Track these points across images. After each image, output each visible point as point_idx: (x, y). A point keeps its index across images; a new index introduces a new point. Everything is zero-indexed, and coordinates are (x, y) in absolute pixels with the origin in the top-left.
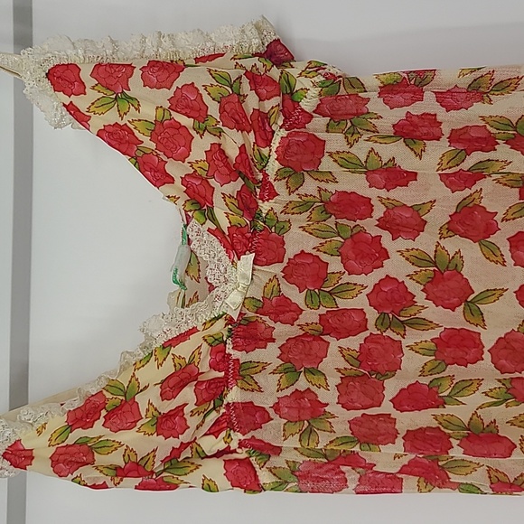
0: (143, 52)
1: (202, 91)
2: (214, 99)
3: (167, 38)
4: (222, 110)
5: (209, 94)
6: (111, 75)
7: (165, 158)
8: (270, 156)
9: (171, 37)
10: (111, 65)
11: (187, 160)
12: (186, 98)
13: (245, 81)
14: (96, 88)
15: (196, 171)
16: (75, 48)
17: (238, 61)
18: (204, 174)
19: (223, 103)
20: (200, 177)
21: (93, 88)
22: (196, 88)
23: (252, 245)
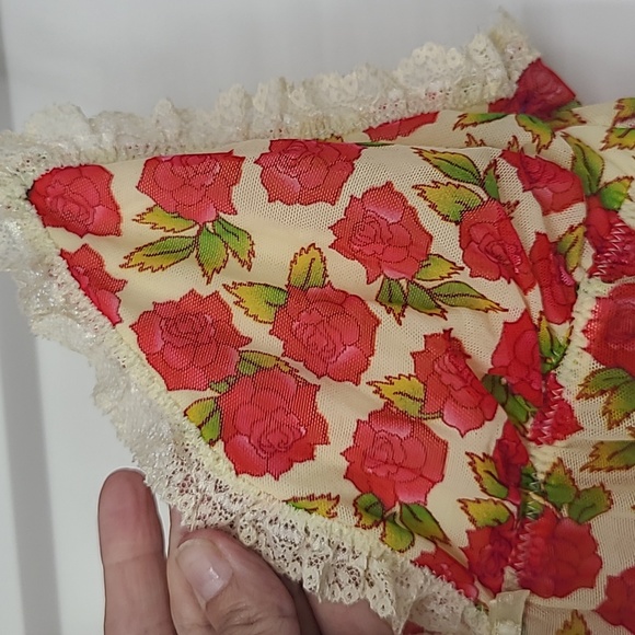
0: (249, 126)
1: (414, 200)
2: (445, 218)
3: (301, 91)
4: (466, 241)
5: (433, 206)
6: (186, 183)
7: (311, 378)
8: (569, 341)
9: (310, 87)
10: (184, 160)
11: (365, 377)
12: (376, 220)
13: (508, 171)
14: (148, 218)
15: (389, 404)
16: (94, 130)
17: (470, 129)
18: (413, 409)
19: (466, 224)
20: (402, 418)
21: (140, 218)
22: (400, 195)
23: (518, 552)
